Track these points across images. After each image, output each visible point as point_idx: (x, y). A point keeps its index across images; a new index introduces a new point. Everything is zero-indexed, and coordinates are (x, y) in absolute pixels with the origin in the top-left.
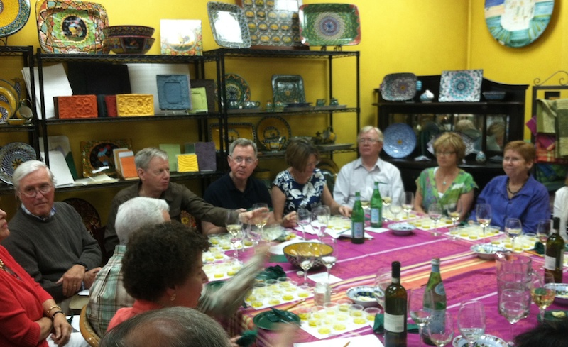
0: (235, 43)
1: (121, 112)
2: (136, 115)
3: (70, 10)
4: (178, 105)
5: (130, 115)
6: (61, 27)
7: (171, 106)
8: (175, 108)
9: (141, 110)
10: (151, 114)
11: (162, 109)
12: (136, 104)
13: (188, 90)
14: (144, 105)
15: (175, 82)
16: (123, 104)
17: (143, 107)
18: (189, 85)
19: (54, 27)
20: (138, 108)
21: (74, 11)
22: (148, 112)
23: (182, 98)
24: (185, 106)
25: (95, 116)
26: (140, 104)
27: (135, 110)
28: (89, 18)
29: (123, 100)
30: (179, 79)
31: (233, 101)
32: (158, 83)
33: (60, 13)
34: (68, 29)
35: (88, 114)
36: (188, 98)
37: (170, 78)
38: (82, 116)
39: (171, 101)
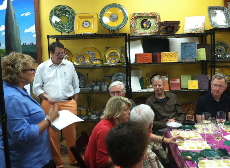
0: (222, 25)
1: (162, 60)
2: (169, 61)
3: (144, 17)
4: (190, 57)
5: (166, 62)
6: (140, 24)
7: (187, 58)
8: (188, 58)
9: (171, 59)
10: (176, 61)
11: (182, 59)
12: (169, 57)
13: (196, 50)
14: (173, 57)
15: (190, 46)
16: (164, 57)
17: (172, 58)
18: (197, 47)
19: (137, 24)
20: (170, 59)
21: (145, 17)
22: (175, 60)
23: (192, 54)
24: (194, 57)
25: (151, 62)
26: (171, 56)
27: (169, 59)
28: (152, 19)
29: (164, 55)
30: (191, 44)
31: (219, 54)
32: (181, 47)
33: (140, 18)
34: (143, 25)
35: (148, 61)
36: (195, 53)
37: (187, 44)
38: (145, 62)
39: (187, 55)
